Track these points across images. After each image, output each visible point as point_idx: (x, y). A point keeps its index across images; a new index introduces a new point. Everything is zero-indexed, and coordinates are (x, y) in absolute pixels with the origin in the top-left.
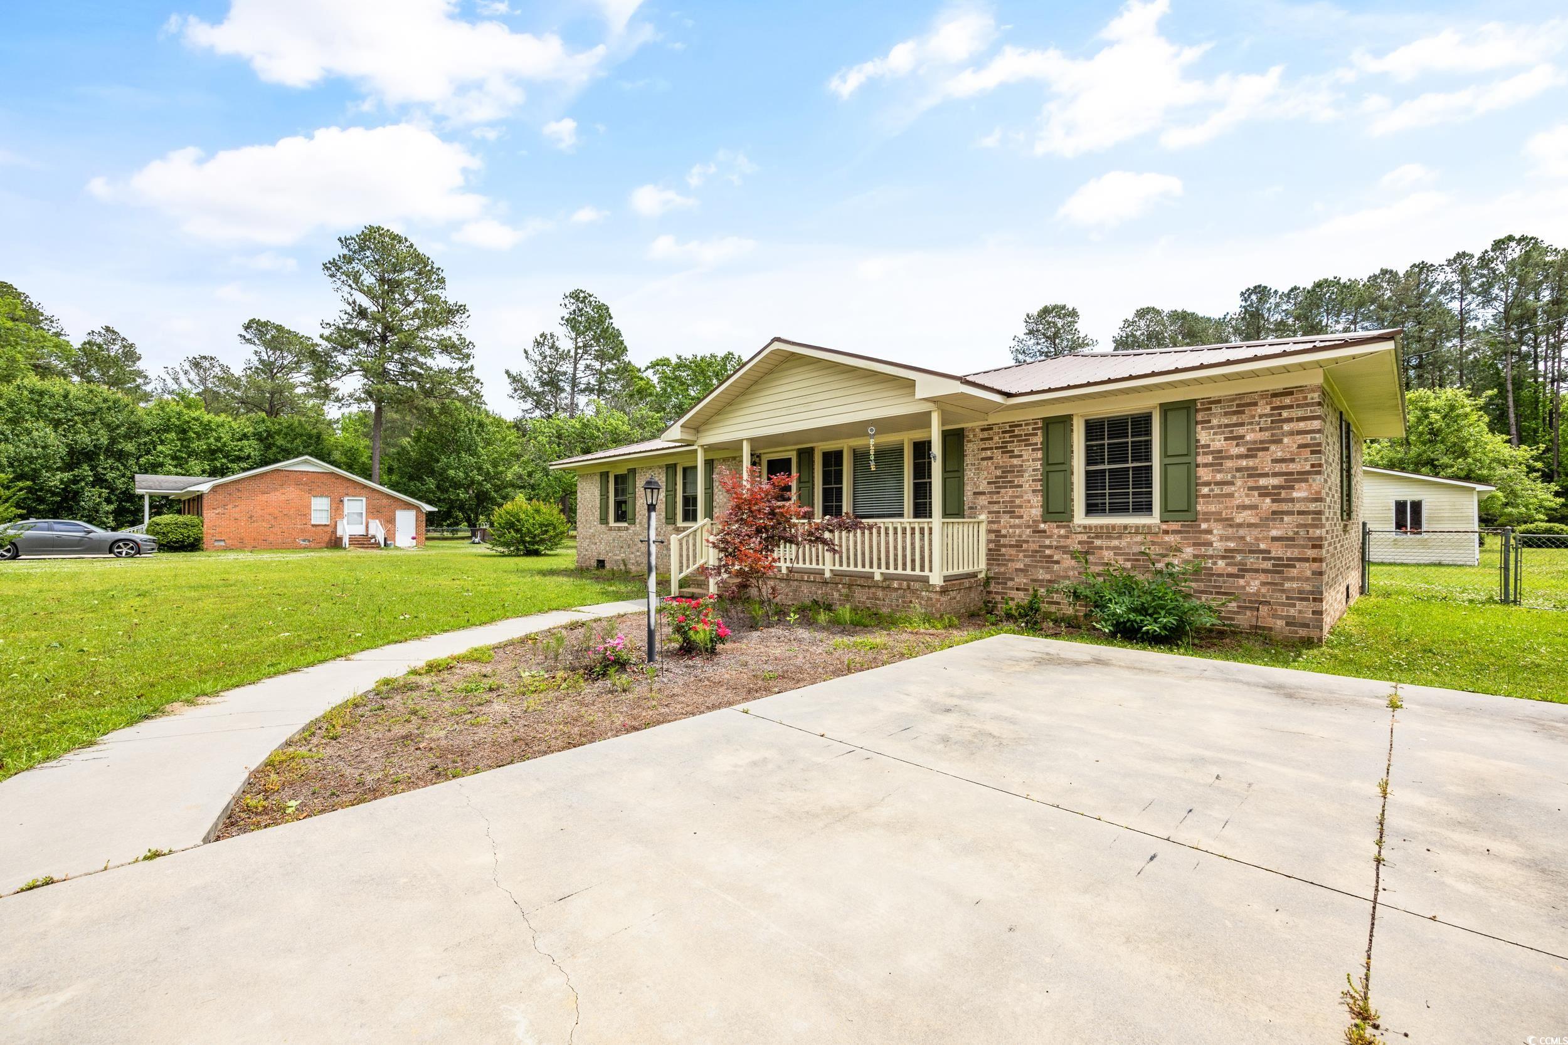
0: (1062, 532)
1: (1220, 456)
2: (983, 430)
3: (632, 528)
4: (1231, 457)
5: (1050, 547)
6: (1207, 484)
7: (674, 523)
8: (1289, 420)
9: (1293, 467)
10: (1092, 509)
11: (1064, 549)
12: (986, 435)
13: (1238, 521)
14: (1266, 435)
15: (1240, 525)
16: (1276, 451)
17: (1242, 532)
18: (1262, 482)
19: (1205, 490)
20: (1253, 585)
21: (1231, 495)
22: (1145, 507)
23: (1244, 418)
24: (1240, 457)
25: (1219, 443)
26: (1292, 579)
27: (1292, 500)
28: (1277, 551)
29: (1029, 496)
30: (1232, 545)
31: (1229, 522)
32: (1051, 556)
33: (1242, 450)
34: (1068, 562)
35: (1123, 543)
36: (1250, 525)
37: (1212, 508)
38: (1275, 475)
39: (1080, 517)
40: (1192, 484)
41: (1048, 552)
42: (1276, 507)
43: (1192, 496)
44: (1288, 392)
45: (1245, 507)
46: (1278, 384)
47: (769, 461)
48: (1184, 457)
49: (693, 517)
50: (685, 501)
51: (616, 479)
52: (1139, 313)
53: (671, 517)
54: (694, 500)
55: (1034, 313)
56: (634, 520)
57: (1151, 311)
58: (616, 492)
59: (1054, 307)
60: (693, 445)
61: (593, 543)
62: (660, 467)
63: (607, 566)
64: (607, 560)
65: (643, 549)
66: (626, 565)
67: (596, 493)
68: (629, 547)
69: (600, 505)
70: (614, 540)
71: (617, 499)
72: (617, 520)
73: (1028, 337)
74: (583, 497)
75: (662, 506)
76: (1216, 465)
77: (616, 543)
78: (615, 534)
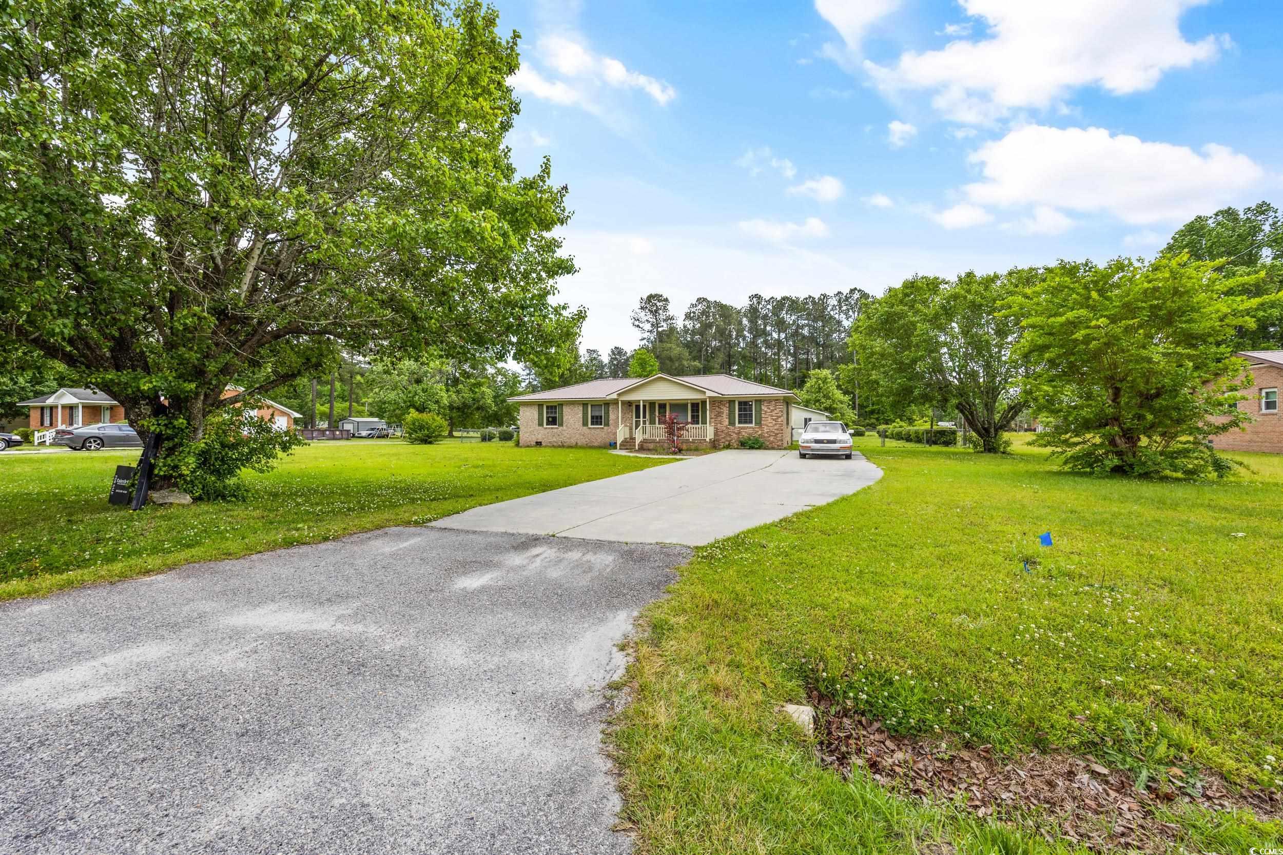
0: (733, 428)
1: (766, 412)
2: (713, 402)
3: (561, 428)
4: (768, 412)
6: (764, 418)
7: (588, 426)
8: (778, 405)
9: (779, 415)
10: (739, 423)
11: (734, 432)
13: (769, 425)
14: (773, 408)
16: (776, 412)
17: (770, 428)
18: (773, 418)
20: (772, 439)
22: (751, 422)
23: (770, 404)
25: (766, 409)
26: (778, 437)
27: (778, 421)
28: (776, 432)
29: (725, 419)
30: (768, 431)
31: (767, 426)
33: (770, 411)
34: (735, 435)
35: (747, 430)
36: (771, 426)
37: (765, 423)
38: (775, 416)
39: (737, 425)
40: (761, 418)
41: (730, 433)
43: (761, 420)
44: (777, 400)
45: (770, 423)
46: (776, 398)
47: (636, 405)
48: (759, 411)
49: (597, 424)
50: (592, 417)
51: (548, 407)
52: (698, 300)
53: (585, 424)
54: (597, 417)
55: (645, 297)
56: (561, 425)
57: (705, 300)
58: (547, 413)
59: (656, 295)
60: (617, 400)
61: (532, 435)
62: (579, 404)
63: (544, 444)
64: (543, 441)
65: (568, 436)
66: (557, 443)
67: (535, 413)
68: (559, 435)
69: (537, 418)
70: (548, 433)
71: (548, 415)
72: (547, 425)
73: (641, 310)
74: (524, 414)
75: (580, 419)
76: (765, 414)
77: (550, 434)
78: (548, 430)
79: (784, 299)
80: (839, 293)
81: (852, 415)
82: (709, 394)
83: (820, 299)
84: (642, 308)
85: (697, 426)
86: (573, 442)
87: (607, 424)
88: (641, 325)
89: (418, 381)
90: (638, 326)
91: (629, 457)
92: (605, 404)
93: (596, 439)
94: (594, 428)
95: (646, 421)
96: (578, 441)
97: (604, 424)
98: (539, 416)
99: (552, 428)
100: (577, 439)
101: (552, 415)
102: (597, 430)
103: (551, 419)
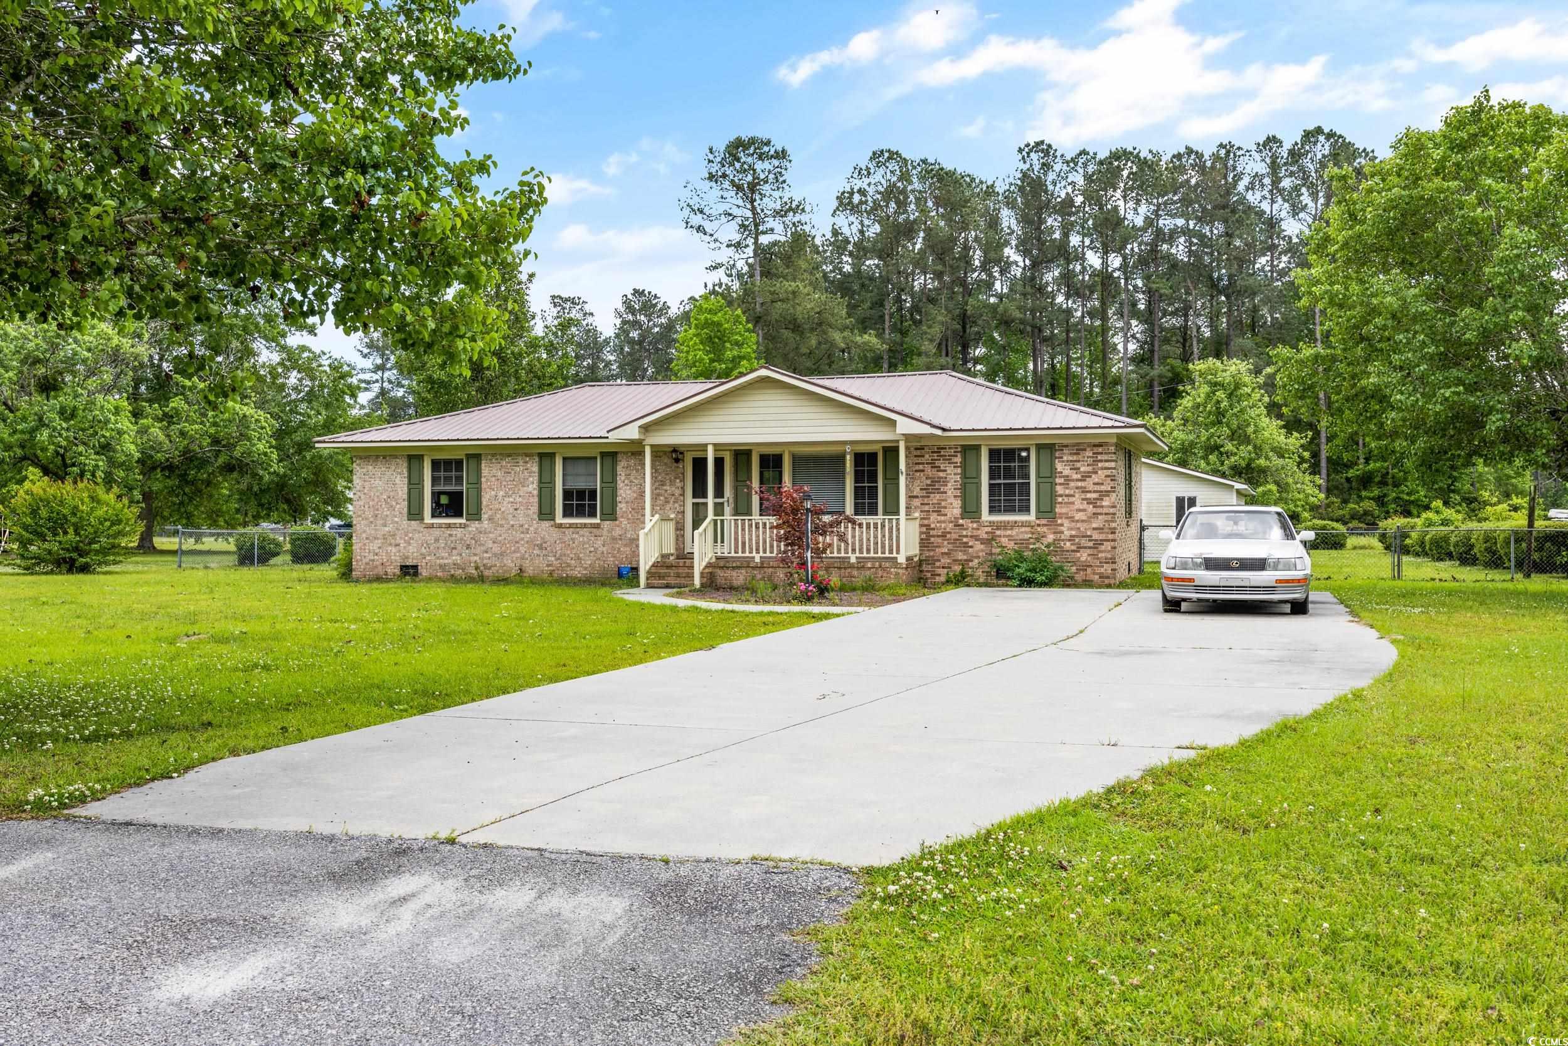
0: (975, 525)
1: (1068, 479)
2: (916, 449)
4: (1073, 480)
5: (966, 536)
6: (1061, 496)
7: (553, 519)
8: (1101, 461)
9: (1103, 488)
10: (993, 510)
11: (976, 538)
12: (918, 453)
13: (1077, 518)
14: (1090, 469)
15: (1078, 521)
16: (1095, 478)
17: (1079, 525)
18: (1089, 495)
19: (1060, 499)
20: (1084, 556)
21: (1073, 503)
22: (1026, 509)
23: (1080, 457)
24: (1078, 480)
25: (1067, 472)
26: (1102, 552)
27: (1102, 507)
28: (1096, 536)
29: (952, 500)
30: (1073, 533)
31: (1071, 519)
32: (966, 543)
33: (1079, 476)
34: (979, 546)
35: (1014, 533)
36: (1083, 521)
37: (1064, 510)
38: (1095, 492)
39: (986, 516)
40: (1053, 495)
41: (965, 540)
42: (1095, 510)
43: (1053, 503)
44: (1100, 445)
45: (1079, 510)
46: (1097, 441)
47: (694, 459)
48: (1048, 477)
49: (580, 513)
50: (567, 494)
51: (436, 465)
52: (875, 155)
53: (545, 513)
54: (581, 494)
55: (721, 146)
56: (476, 516)
57: (893, 155)
58: (435, 481)
59: (752, 141)
60: (638, 443)
61: (391, 544)
62: (527, 455)
63: (424, 572)
64: (422, 564)
65: (496, 549)
66: (463, 570)
67: (397, 481)
68: (468, 547)
69: (405, 496)
70: (437, 540)
71: (438, 488)
72: (433, 516)
73: (708, 184)
74: (367, 484)
75: (531, 500)
76: (1065, 484)
77: (442, 544)
78: (437, 532)
79: (1116, 156)
80: (1272, 140)
81: (1310, 490)
82: (904, 426)
83: (1216, 157)
84: (711, 177)
85: (871, 519)
86: (510, 564)
87: (611, 514)
88: (709, 226)
89: (48, 387)
90: (700, 229)
91: (674, 609)
92: (604, 455)
93: (579, 558)
94: (571, 526)
95: (722, 504)
96: (526, 564)
97: (602, 513)
98: (409, 490)
99: (449, 526)
100: (523, 558)
101: (448, 488)
102: (582, 532)
103: (444, 500)
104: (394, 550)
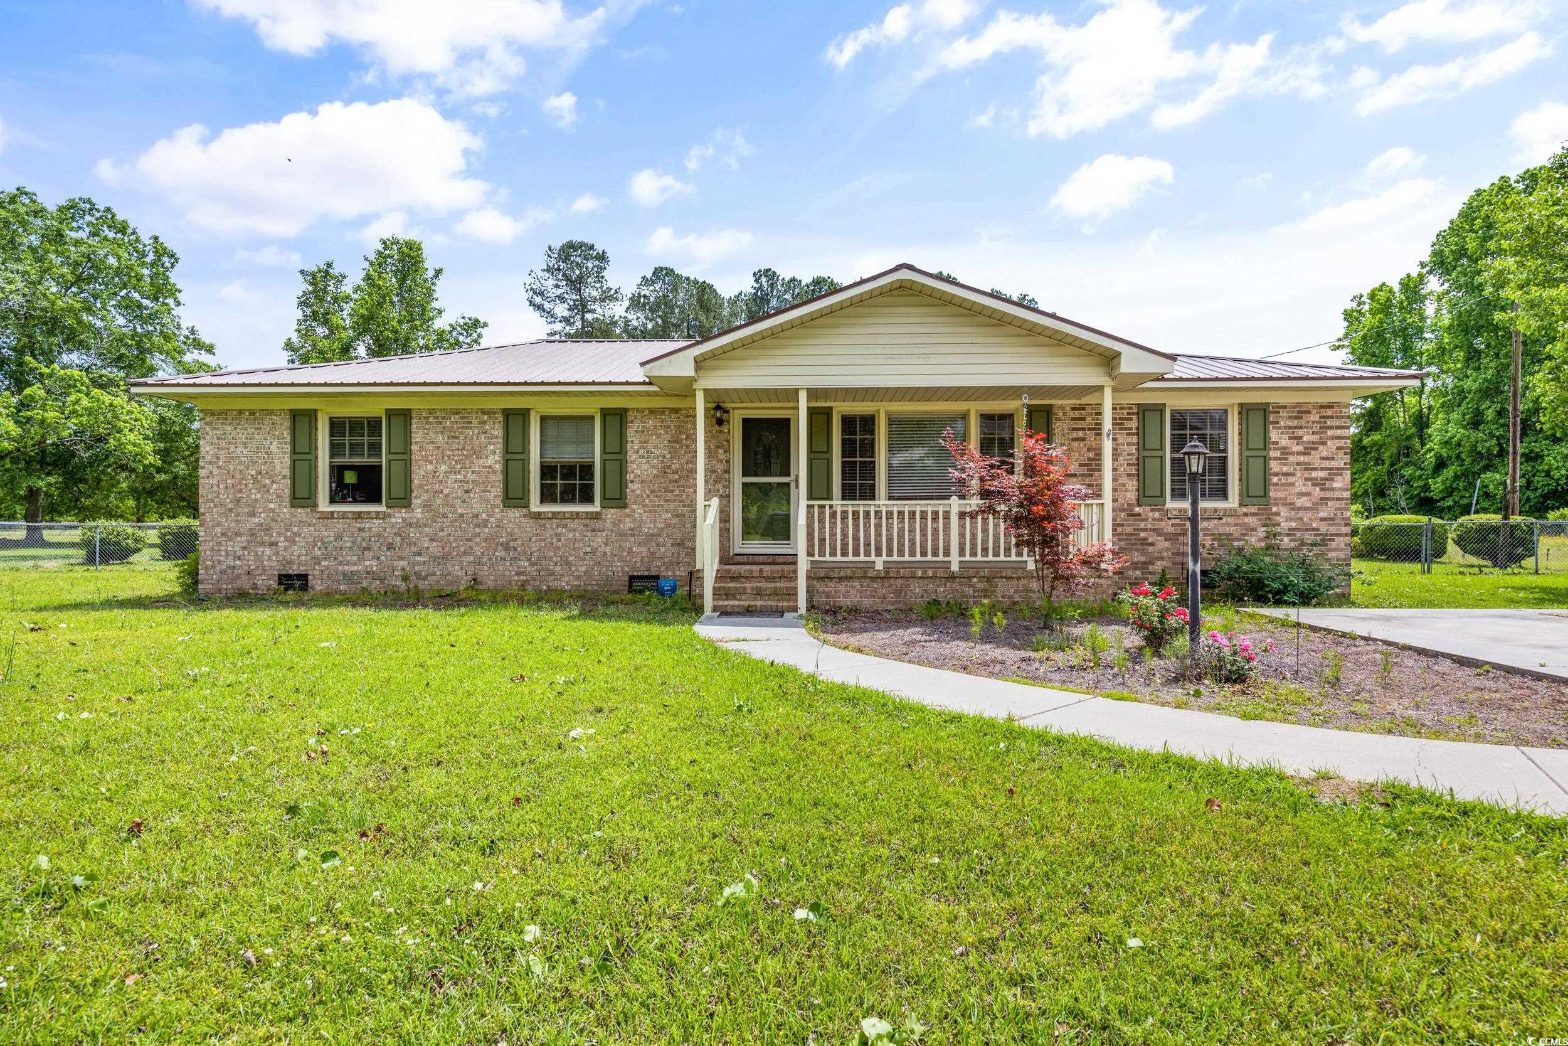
0: (1157, 515)
1: (1286, 452)
2: (1074, 409)
3: (399, 516)
4: (1293, 454)
5: (1145, 530)
6: (1276, 474)
7: (527, 507)
8: (1331, 428)
9: (1333, 464)
10: (1178, 493)
11: (1157, 531)
12: (1077, 414)
13: (1298, 505)
14: (1316, 438)
15: (1299, 509)
16: (1323, 451)
17: (1300, 514)
18: (1314, 474)
19: (1275, 480)
20: (1311, 556)
21: (1292, 484)
22: (1222, 493)
23: (1302, 422)
24: (1299, 453)
25: (1284, 442)
26: (1332, 550)
27: (1333, 489)
28: (1324, 528)
29: (1125, 480)
30: (1294, 525)
31: (1291, 506)
32: (1146, 539)
33: (1301, 448)
34: (1162, 544)
36: (1306, 509)
37: (1280, 494)
38: (1322, 469)
39: (1170, 501)
40: (1266, 472)
41: (1142, 535)
42: (1323, 494)
43: (1264, 483)
44: (1330, 406)
45: (1302, 494)
46: (1325, 398)
47: (746, 421)
48: (1257, 450)
49: (568, 496)
50: (547, 471)
51: (337, 426)
52: (658, 271)
53: (514, 497)
54: (569, 471)
56: (404, 500)
57: (669, 272)
58: (335, 449)
59: (581, 245)
60: (684, 389)
61: (262, 544)
62: (484, 412)
63: (317, 585)
64: (314, 573)
65: (435, 549)
66: (382, 581)
67: (274, 448)
68: (390, 547)
69: (287, 472)
70: (339, 537)
71: (339, 461)
72: (332, 501)
73: (547, 275)
74: (223, 455)
75: (492, 478)
76: (1283, 459)
77: (347, 542)
78: (340, 525)
84: (550, 269)
86: (458, 572)
87: (617, 499)
88: (547, 306)
90: (539, 308)
92: (606, 411)
93: (568, 564)
94: (555, 515)
95: (788, 485)
96: (484, 571)
97: (604, 498)
98: (294, 463)
99: (359, 516)
100: (478, 562)
101: (356, 460)
102: (571, 525)
103: (350, 478)
104: (268, 552)
